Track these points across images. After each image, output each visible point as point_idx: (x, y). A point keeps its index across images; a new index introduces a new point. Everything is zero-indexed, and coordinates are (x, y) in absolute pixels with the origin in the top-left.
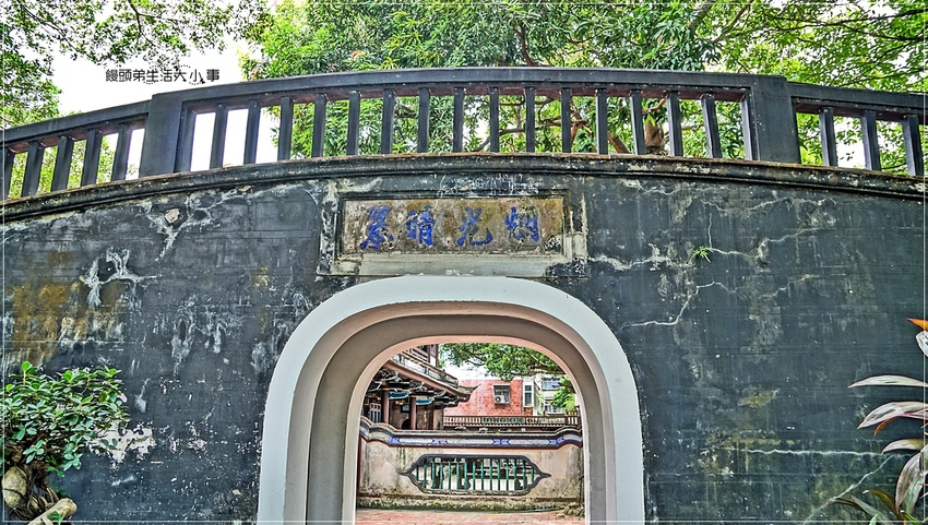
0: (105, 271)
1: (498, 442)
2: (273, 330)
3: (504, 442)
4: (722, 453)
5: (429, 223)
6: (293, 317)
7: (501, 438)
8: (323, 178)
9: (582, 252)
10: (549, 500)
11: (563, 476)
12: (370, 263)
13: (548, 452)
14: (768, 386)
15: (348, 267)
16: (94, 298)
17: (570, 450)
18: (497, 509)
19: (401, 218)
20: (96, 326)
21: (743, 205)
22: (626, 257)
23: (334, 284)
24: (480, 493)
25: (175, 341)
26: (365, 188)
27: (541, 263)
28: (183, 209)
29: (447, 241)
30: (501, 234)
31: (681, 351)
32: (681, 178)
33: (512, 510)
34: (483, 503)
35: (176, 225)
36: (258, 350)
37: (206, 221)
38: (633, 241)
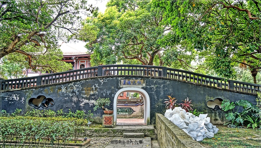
0: (95, 86)
1: (125, 105)
2: (114, 93)
3: (127, 105)
4: (157, 105)
5: (130, 82)
6: (116, 92)
7: (126, 104)
8: (119, 77)
9: (145, 86)
10: (135, 116)
11: (138, 111)
12: (124, 86)
13: (135, 107)
14: (162, 99)
15: (122, 87)
16: (94, 89)
17: (139, 107)
18: (125, 118)
19: (127, 82)
20: (95, 92)
21: (161, 81)
22: (149, 86)
23: (120, 88)
24: (122, 115)
25: (104, 94)
26: (123, 78)
27: (141, 86)
28: (103, 80)
29: (132, 84)
30: (137, 84)
31: (154, 95)
32: (155, 78)
33: (128, 118)
34: (122, 117)
35: (103, 81)
36: (113, 95)
37: (106, 81)
38: (150, 85)
